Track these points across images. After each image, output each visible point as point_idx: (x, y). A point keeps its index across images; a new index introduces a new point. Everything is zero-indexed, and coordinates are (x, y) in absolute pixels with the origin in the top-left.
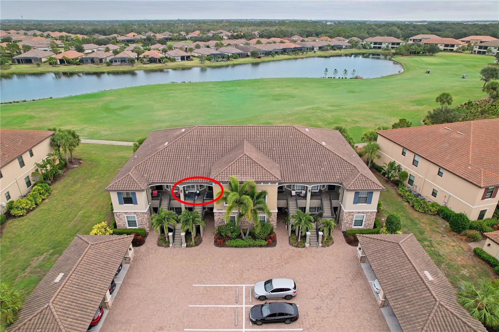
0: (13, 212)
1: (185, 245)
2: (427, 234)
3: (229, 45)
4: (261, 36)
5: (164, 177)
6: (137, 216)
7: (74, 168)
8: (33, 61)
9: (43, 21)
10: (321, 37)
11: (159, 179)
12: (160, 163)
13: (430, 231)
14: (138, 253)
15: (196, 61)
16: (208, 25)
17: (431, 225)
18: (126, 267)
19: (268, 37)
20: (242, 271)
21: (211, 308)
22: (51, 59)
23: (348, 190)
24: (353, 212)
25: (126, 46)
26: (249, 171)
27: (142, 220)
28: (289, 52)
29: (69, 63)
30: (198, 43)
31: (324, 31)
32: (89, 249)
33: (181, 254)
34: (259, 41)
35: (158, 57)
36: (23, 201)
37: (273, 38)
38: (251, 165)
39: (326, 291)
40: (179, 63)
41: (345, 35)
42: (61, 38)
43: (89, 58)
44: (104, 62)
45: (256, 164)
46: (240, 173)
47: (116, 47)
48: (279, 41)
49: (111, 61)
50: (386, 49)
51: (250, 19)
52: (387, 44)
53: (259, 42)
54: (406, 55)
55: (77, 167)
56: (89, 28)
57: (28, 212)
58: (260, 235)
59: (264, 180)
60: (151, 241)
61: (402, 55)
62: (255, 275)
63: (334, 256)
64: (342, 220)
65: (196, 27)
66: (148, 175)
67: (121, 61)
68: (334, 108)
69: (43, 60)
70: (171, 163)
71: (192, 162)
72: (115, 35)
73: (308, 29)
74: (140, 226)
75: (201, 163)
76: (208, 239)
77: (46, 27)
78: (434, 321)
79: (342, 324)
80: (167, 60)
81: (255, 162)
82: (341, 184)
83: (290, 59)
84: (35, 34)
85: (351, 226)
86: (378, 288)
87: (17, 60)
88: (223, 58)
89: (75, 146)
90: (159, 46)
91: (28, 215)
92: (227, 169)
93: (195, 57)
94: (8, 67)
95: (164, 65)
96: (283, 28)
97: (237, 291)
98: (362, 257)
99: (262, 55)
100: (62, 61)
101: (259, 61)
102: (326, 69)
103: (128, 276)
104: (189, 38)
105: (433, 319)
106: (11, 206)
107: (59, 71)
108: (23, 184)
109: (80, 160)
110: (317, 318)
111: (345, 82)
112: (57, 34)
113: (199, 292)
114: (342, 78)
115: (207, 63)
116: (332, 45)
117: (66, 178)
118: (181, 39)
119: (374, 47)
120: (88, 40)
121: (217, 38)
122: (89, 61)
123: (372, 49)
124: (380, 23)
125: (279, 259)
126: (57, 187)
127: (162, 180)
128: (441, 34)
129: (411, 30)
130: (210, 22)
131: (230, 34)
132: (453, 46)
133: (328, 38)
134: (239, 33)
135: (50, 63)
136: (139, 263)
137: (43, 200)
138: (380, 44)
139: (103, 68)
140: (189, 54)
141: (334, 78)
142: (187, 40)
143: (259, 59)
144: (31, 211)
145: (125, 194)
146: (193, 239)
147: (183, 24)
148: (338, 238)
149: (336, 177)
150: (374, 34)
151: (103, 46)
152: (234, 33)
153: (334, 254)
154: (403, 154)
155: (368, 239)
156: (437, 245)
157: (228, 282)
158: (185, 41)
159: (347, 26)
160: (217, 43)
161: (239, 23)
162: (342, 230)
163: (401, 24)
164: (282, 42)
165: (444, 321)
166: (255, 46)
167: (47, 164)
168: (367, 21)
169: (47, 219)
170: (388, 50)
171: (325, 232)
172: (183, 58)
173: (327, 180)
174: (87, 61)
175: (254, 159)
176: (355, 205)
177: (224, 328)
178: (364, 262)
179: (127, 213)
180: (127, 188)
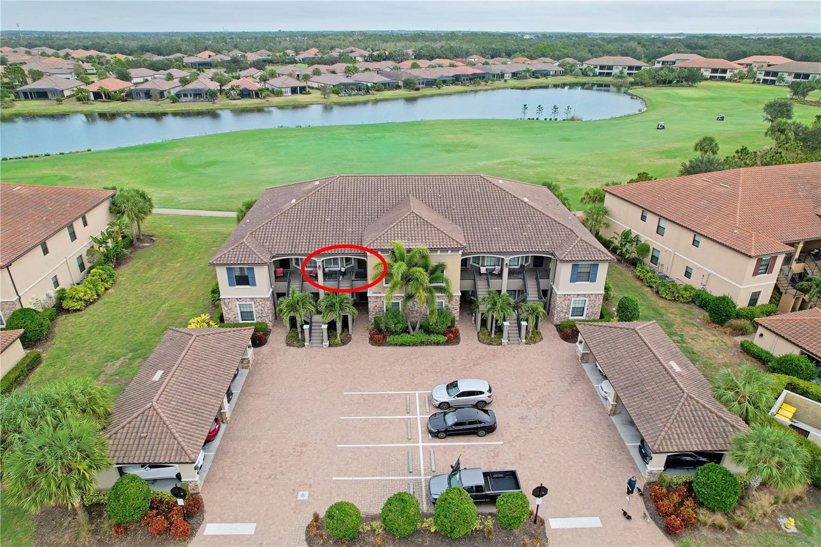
0: (66, 304)
1: (328, 343)
2: (676, 328)
3: (367, 70)
4: (418, 56)
5: (294, 246)
6: (255, 303)
7: (144, 247)
8: (50, 95)
9: (52, 33)
10: (515, 57)
11: (287, 249)
12: (287, 227)
13: (682, 323)
14: (259, 356)
15: (316, 96)
16: (330, 39)
17: (683, 316)
18: (244, 373)
19: (429, 57)
20: (413, 375)
21: (373, 419)
22: (80, 91)
23: (562, 261)
24: (570, 295)
25: (199, 72)
26: (420, 235)
27: (261, 310)
28: (464, 80)
29: (109, 98)
30: (316, 66)
31: (519, 48)
32: (194, 341)
33: (323, 355)
34: (415, 63)
35: (255, 89)
36: (80, 289)
37: (438, 59)
38: (423, 226)
39: (534, 397)
40: (289, 97)
41: (553, 55)
42: (89, 59)
43: (142, 90)
44: (166, 97)
45: (429, 226)
46: (406, 238)
47: (185, 73)
48: (448, 64)
49: (178, 95)
50: (619, 77)
51: (398, 31)
52: (620, 68)
53: (414, 66)
54: (650, 86)
55: (149, 246)
56: (134, 44)
57: (86, 306)
58: (437, 326)
59: (442, 246)
60: (276, 340)
61: (645, 85)
62: (432, 379)
63: (543, 355)
64: (554, 307)
65: (311, 42)
66: (271, 244)
67: (194, 94)
68: (538, 162)
69: (67, 93)
70: (303, 227)
71: (333, 226)
72: (179, 55)
73: (494, 46)
74: (259, 320)
75: (348, 227)
76: (360, 336)
77: (61, 43)
78: (680, 416)
79: (556, 436)
80: (269, 92)
81: (427, 222)
82: (552, 254)
83: (466, 92)
84: (44, 53)
85: (567, 316)
86: (607, 391)
87: (23, 93)
88: (359, 90)
89: (146, 214)
90: (252, 71)
91: (87, 309)
92: (387, 232)
93: (313, 88)
94: (10, 104)
95: (264, 101)
96: (453, 44)
97: (408, 399)
98: (584, 354)
99: (421, 86)
100: (97, 96)
101: (416, 95)
102: (525, 105)
103: (247, 384)
104: (300, 60)
105: (678, 413)
106: (62, 296)
107: (94, 110)
108: (75, 265)
109: (152, 236)
110: (522, 430)
111: (555, 125)
112: (82, 54)
113: (354, 401)
114: (551, 119)
115: (334, 98)
116: (534, 69)
117: (134, 261)
118: (287, 61)
119: (600, 74)
120: (136, 62)
121: (348, 59)
122: (142, 95)
123: (597, 76)
124: (609, 37)
125: (465, 360)
126: (124, 273)
127: (291, 251)
128: (708, 53)
129: (659, 47)
130: (332, 35)
131: (367, 54)
132: (725, 71)
133: (526, 59)
134: (382, 52)
135: (77, 98)
136: (261, 367)
137: (106, 289)
138: (610, 68)
139: (167, 106)
140: (303, 84)
141: (537, 119)
142: (297, 63)
143: (416, 92)
144: (91, 303)
145: (238, 270)
146: (338, 335)
147: (288, 39)
148: (548, 331)
149: (545, 244)
150: (601, 54)
151: (161, 72)
152: (373, 51)
153: (543, 353)
154: (643, 218)
155: (592, 327)
156: (690, 340)
157: (393, 389)
158: (294, 65)
159: (557, 41)
160: (348, 66)
161: (380, 35)
162: (554, 322)
163: (642, 38)
164: (452, 66)
165: (694, 416)
166: (409, 71)
167: (107, 238)
168: (590, 34)
169: (116, 315)
170: (623, 77)
171: (530, 321)
172: (294, 91)
173: (532, 248)
174: (138, 94)
175: (425, 219)
176: (573, 283)
177: (393, 443)
178: (586, 363)
179: (240, 299)
180: (241, 260)
